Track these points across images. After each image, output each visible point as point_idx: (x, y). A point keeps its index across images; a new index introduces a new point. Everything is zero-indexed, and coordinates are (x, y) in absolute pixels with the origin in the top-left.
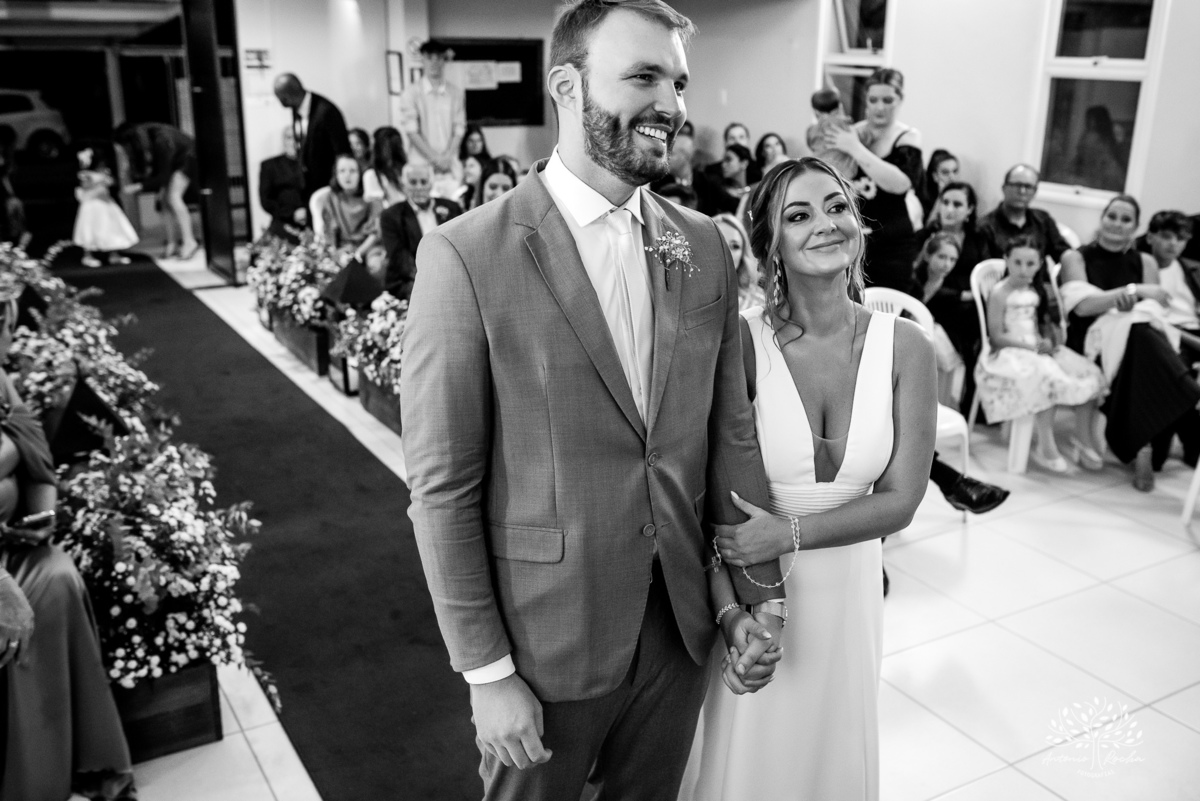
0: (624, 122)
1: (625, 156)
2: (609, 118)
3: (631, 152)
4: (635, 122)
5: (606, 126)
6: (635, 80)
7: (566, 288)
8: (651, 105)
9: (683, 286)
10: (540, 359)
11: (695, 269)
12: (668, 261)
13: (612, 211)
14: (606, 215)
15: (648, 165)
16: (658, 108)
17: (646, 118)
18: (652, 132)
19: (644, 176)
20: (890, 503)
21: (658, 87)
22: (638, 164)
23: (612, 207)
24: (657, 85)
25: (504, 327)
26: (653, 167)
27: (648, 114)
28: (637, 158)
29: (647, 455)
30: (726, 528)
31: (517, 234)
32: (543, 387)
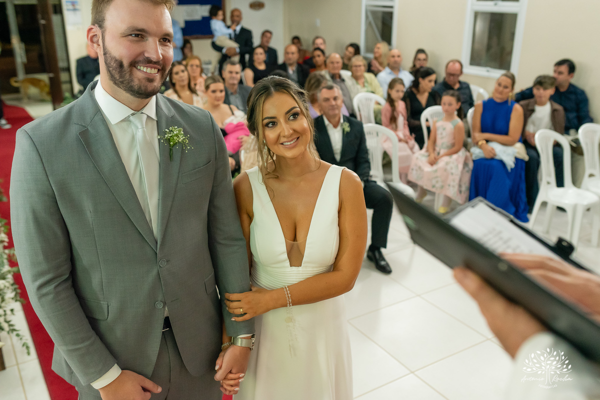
0: (126, 63)
1: (129, 83)
2: (116, 60)
3: (132, 81)
4: (133, 64)
5: (115, 65)
6: (130, 37)
7: (106, 163)
8: (142, 53)
9: (181, 158)
10: (88, 206)
11: (191, 148)
12: (172, 143)
13: (133, 114)
14: (129, 116)
15: (143, 88)
16: (146, 55)
17: (140, 61)
18: (145, 69)
19: (141, 94)
20: (337, 278)
21: (147, 42)
22: (136, 88)
23: (133, 112)
24: (147, 40)
25: (64, 188)
26: (146, 89)
27: (141, 58)
28: (136, 83)
29: (158, 261)
30: (234, 296)
31: (74, 130)
32: (91, 223)
